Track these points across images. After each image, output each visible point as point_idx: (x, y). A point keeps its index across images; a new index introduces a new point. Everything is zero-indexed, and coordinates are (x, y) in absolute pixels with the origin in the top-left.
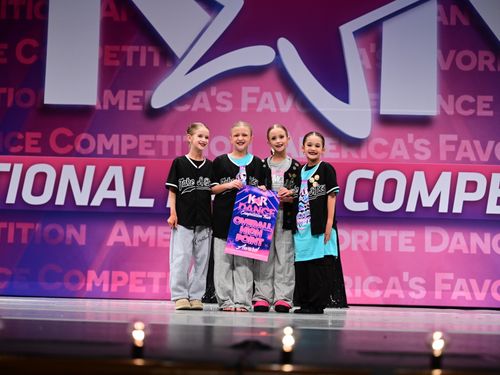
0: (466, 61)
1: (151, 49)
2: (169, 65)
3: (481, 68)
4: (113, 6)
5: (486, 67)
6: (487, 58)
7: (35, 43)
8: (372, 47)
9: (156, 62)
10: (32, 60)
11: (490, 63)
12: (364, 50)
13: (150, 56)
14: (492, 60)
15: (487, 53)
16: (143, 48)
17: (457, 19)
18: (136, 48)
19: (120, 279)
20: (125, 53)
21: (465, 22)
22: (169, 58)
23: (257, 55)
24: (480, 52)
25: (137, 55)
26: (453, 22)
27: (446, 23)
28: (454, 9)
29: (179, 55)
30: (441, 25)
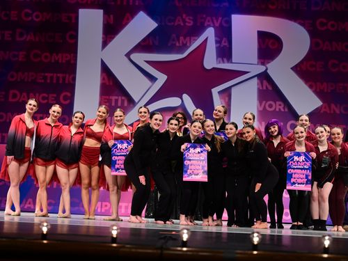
0: (270, 106)
1: (123, 98)
2: (131, 105)
3: (277, 110)
4: (106, 78)
5: (280, 109)
6: (280, 105)
7: (69, 94)
8: (227, 99)
9: (126, 104)
10: (68, 102)
11: (281, 108)
12: (222, 100)
13: (123, 101)
14: (283, 106)
15: (280, 103)
16: (120, 98)
17: (266, 87)
18: (117, 98)
19: (106, 206)
20: (111, 100)
21: (270, 88)
22: (131, 102)
23: (173, 102)
24: (277, 103)
25: (116, 101)
26: (265, 88)
27: (261, 88)
28: (265, 82)
29: (136, 101)
30: (259, 89)
